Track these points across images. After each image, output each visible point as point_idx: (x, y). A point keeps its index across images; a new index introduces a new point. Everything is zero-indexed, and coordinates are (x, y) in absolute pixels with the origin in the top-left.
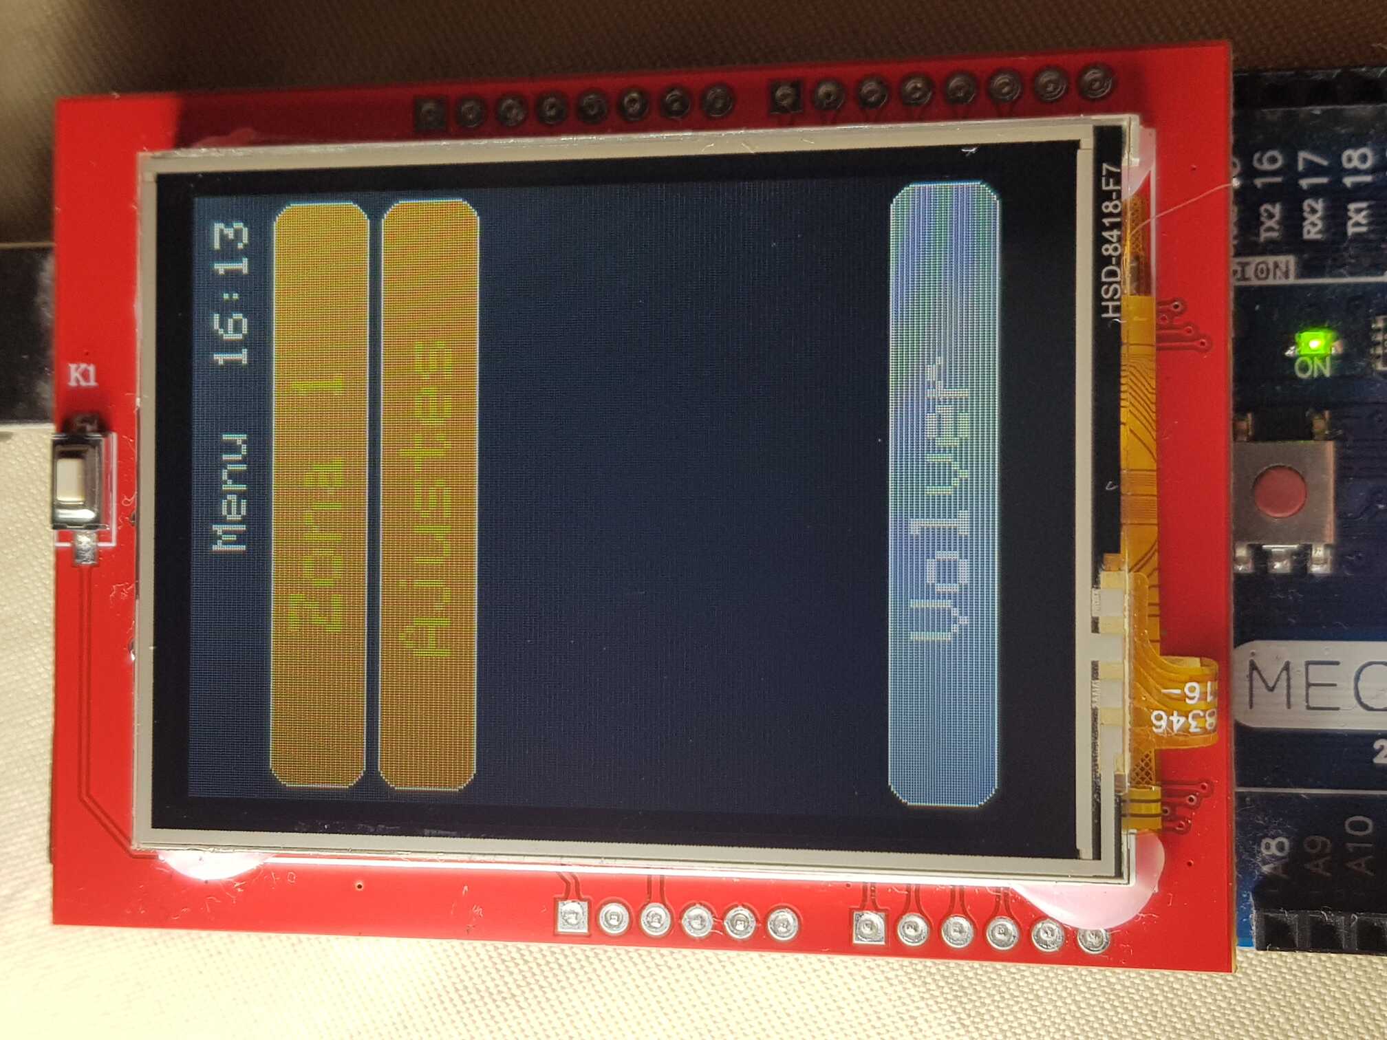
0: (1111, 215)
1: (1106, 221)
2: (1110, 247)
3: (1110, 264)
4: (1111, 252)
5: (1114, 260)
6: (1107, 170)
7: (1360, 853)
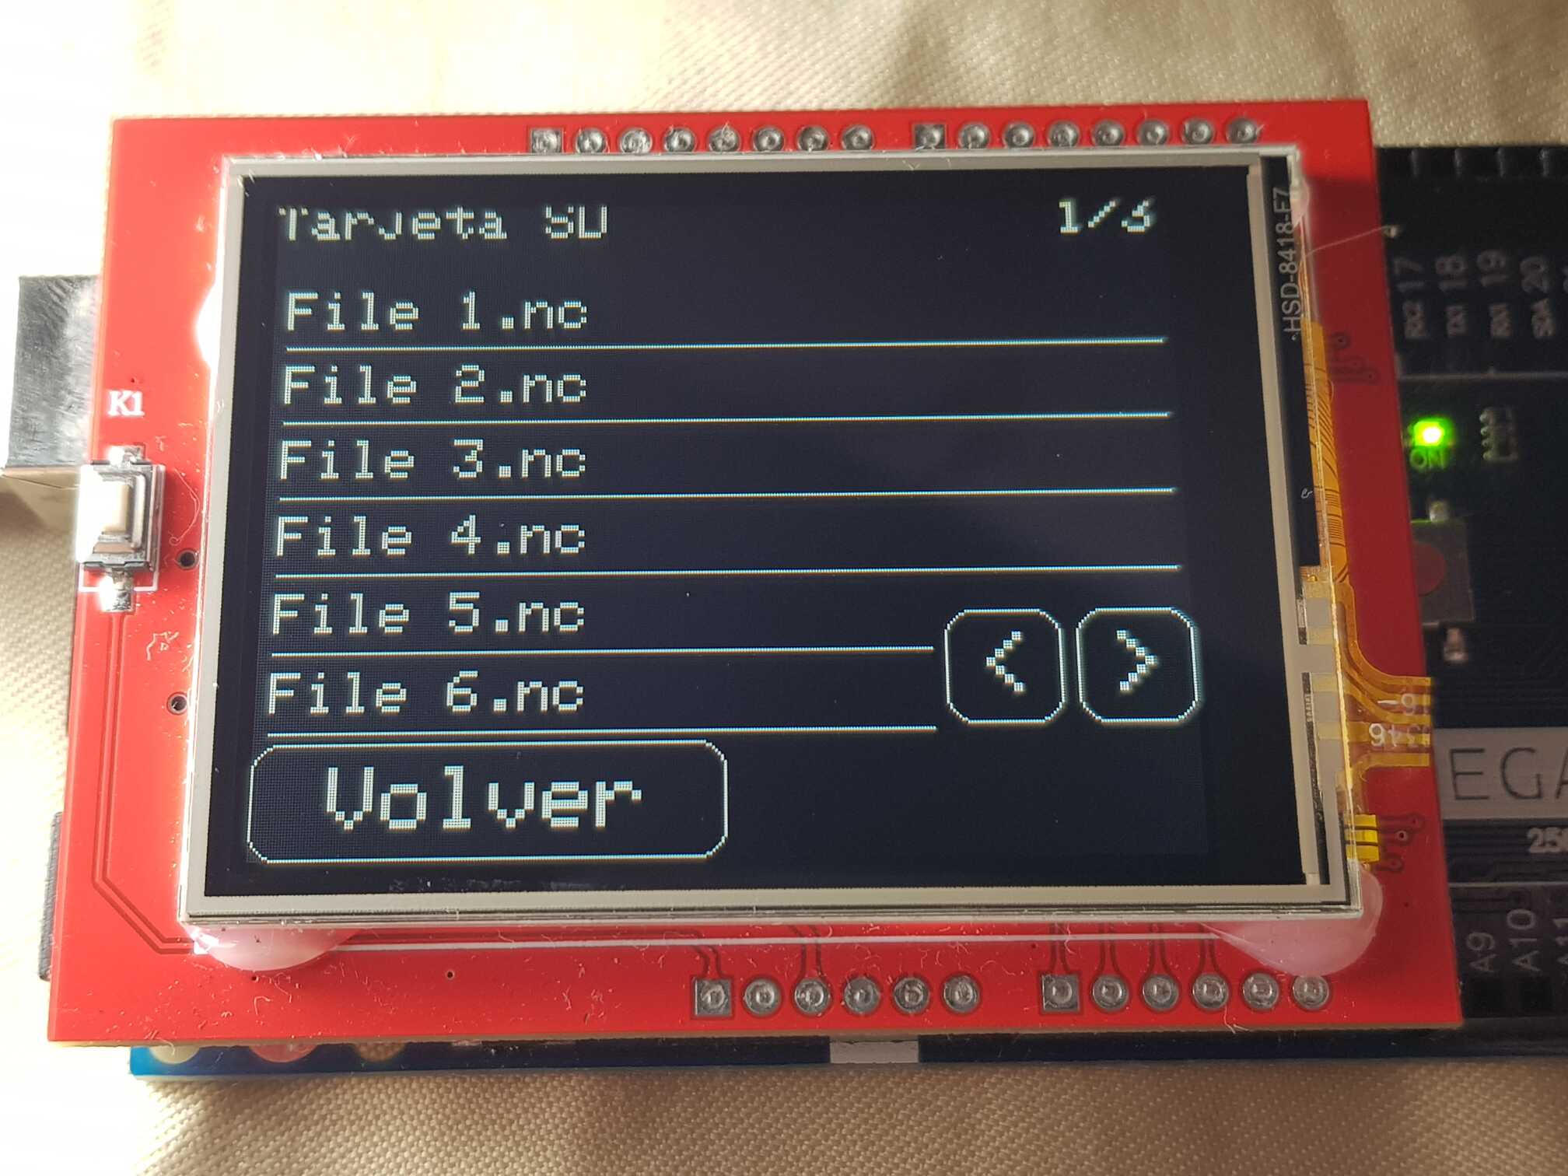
0: (1284, 235)
1: (1281, 241)
2: (1288, 266)
3: (1288, 281)
4: (1288, 269)
5: (1292, 277)
6: (1278, 195)
7: (1525, 949)
